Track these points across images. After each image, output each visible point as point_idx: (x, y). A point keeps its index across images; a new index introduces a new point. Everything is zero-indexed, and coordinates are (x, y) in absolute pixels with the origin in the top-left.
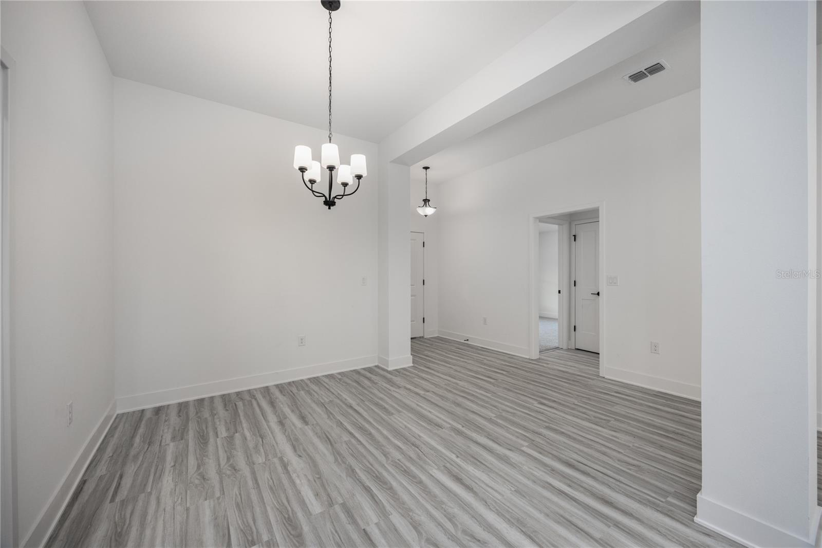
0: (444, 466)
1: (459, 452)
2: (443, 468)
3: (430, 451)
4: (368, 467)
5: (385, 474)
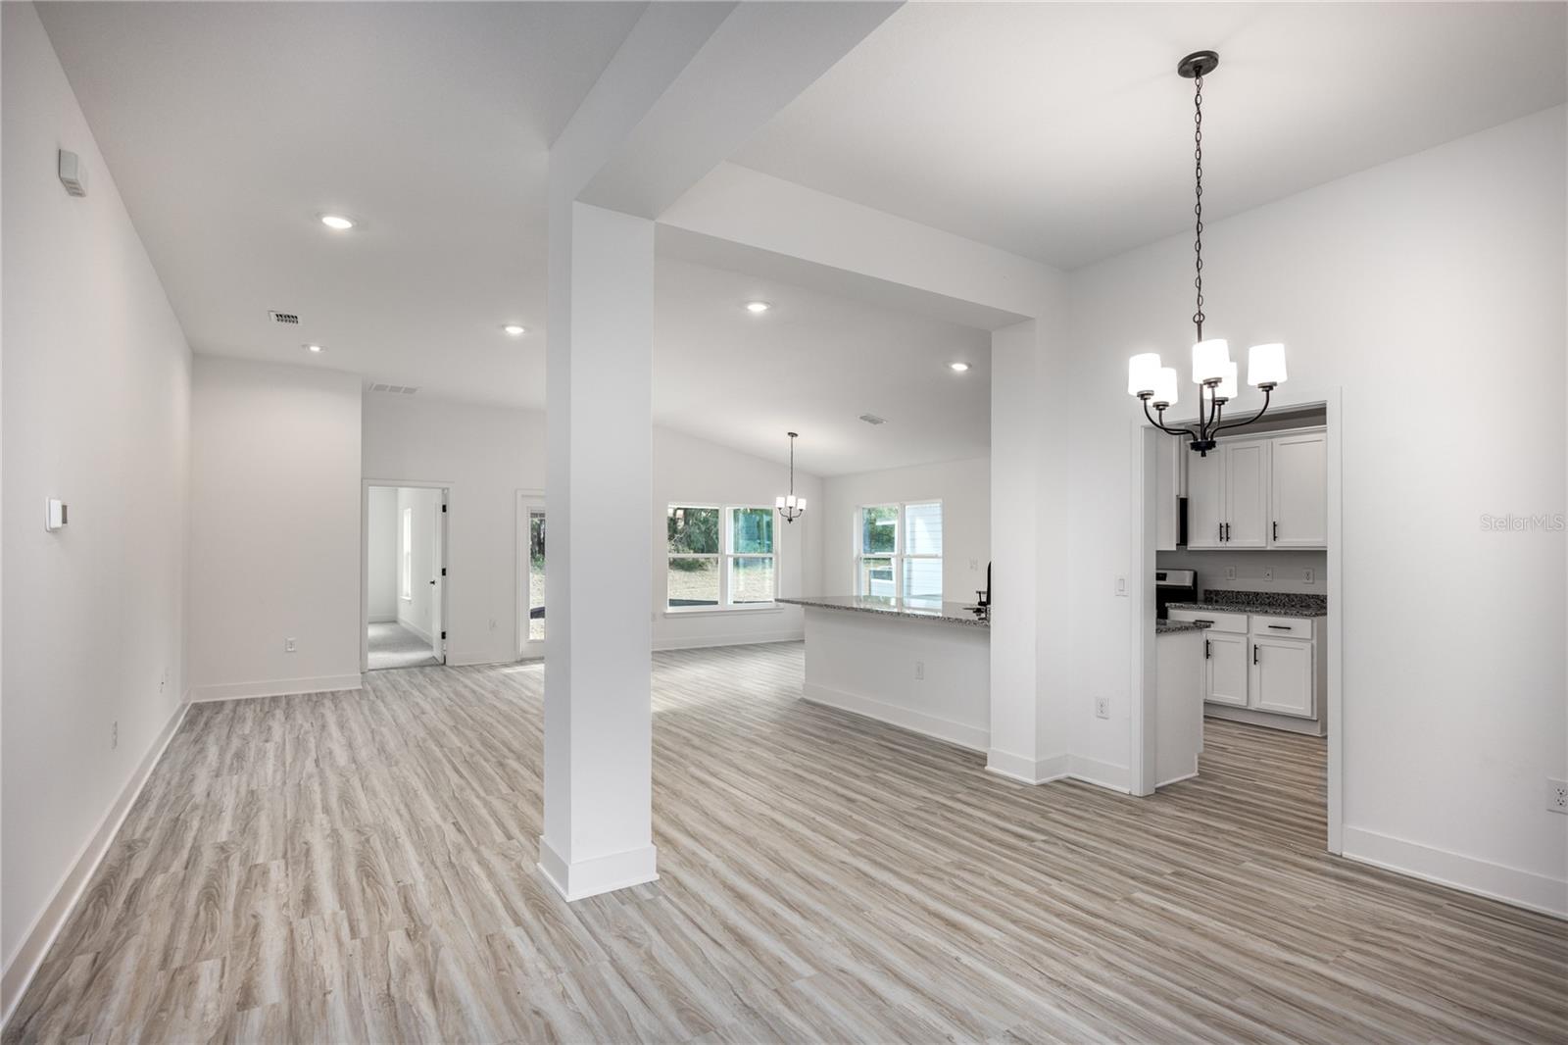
0: (981, 944)
1: (955, 968)
2: (983, 941)
3: (1018, 972)
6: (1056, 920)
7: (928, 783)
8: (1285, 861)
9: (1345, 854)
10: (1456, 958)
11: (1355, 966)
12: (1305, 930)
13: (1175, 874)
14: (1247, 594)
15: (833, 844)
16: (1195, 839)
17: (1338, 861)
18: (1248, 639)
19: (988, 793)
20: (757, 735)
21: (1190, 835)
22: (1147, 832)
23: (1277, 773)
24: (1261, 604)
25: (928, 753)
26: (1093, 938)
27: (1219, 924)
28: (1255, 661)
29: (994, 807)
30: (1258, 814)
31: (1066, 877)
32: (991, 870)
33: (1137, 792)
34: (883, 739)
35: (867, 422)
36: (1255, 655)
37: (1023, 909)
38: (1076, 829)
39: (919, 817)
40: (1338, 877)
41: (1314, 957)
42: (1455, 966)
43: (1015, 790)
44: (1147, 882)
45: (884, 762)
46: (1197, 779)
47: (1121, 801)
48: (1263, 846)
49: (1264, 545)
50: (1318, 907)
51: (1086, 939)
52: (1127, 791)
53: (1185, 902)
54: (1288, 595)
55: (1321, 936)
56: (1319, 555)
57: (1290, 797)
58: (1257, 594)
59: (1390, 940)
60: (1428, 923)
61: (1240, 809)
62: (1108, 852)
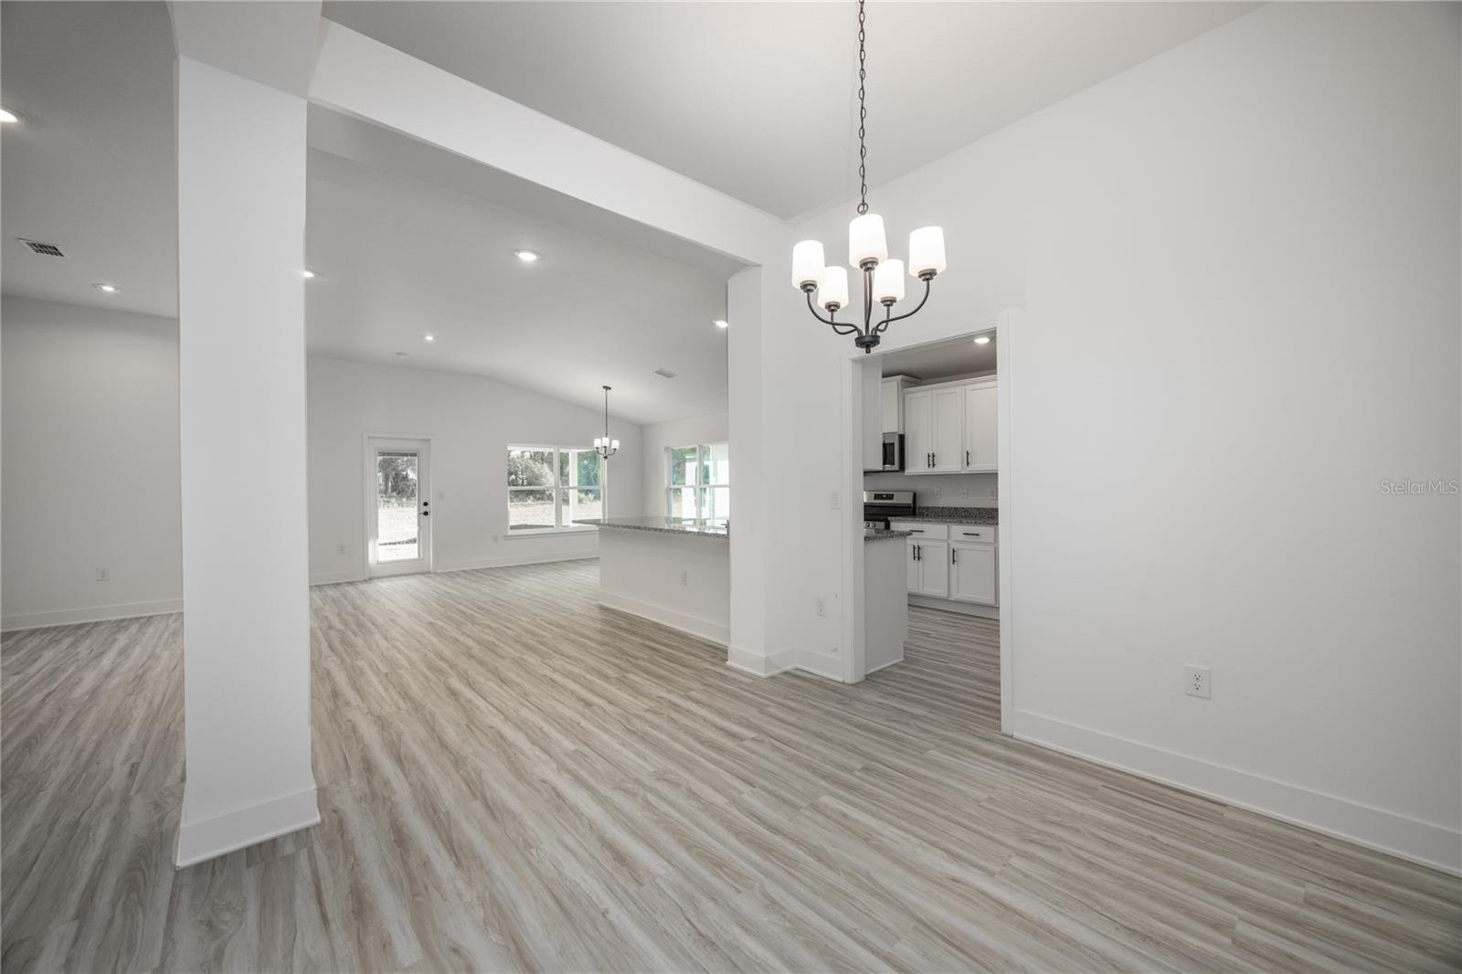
0: (641, 885)
4: (793, 867)
5: (757, 858)
6: (733, 841)
7: (670, 681)
8: (965, 746)
9: (1016, 734)
10: (1114, 855)
11: (1020, 876)
12: (975, 831)
13: (866, 769)
14: (949, 509)
15: (545, 757)
16: (889, 727)
17: (1009, 743)
18: (948, 545)
19: (719, 689)
20: (537, 641)
21: (887, 723)
22: (849, 722)
23: (966, 654)
24: (959, 516)
25: (681, 650)
26: (766, 864)
27: (895, 830)
28: (954, 561)
29: (720, 704)
30: (948, 697)
31: (762, 781)
32: (691, 779)
33: (849, 680)
34: (649, 639)
35: (661, 376)
36: (953, 556)
37: (706, 830)
38: (786, 723)
39: (647, 721)
40: (1010, 762)
41: (981, 868)
42: (1113, 867)
43: (746, 684)
44: (836, 781)
45: (640, 662)
46: (903, 664)
47: (834, 690)
48: (947, 730)
49: (960, 470)
50: (990, 800)
51: (756, 866)
52: (841, 679)
53: (867, 804)
54: (979, 509)
55: (990, 838)
56: (993, 476)
57: (975, 677)
58: (956, 509)
59: (1052, 836)
60: (1088, 811)
61: (933, 692)
62: (808, 748)
